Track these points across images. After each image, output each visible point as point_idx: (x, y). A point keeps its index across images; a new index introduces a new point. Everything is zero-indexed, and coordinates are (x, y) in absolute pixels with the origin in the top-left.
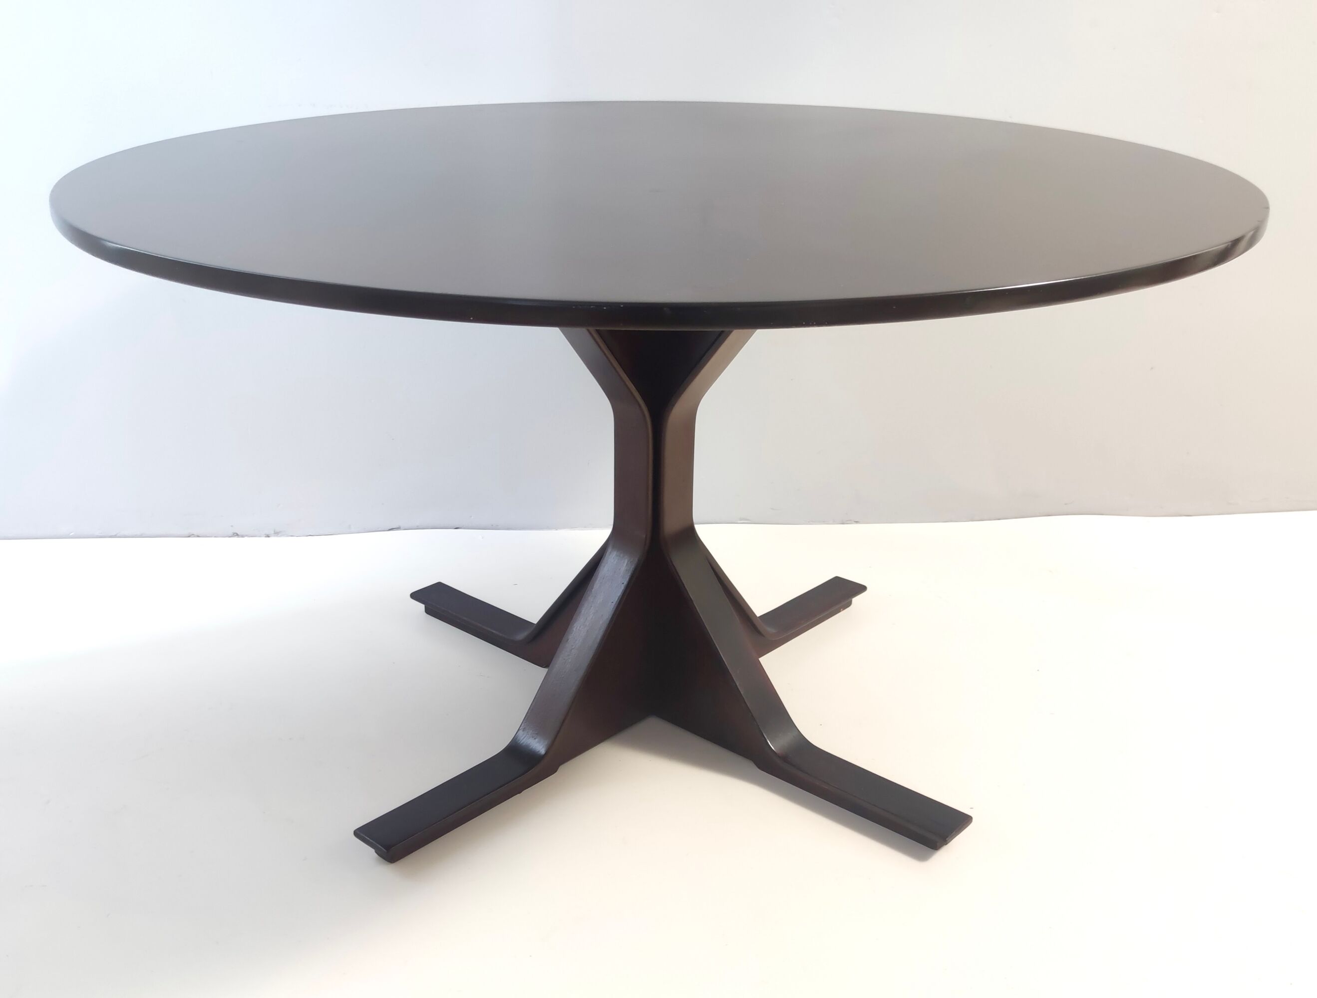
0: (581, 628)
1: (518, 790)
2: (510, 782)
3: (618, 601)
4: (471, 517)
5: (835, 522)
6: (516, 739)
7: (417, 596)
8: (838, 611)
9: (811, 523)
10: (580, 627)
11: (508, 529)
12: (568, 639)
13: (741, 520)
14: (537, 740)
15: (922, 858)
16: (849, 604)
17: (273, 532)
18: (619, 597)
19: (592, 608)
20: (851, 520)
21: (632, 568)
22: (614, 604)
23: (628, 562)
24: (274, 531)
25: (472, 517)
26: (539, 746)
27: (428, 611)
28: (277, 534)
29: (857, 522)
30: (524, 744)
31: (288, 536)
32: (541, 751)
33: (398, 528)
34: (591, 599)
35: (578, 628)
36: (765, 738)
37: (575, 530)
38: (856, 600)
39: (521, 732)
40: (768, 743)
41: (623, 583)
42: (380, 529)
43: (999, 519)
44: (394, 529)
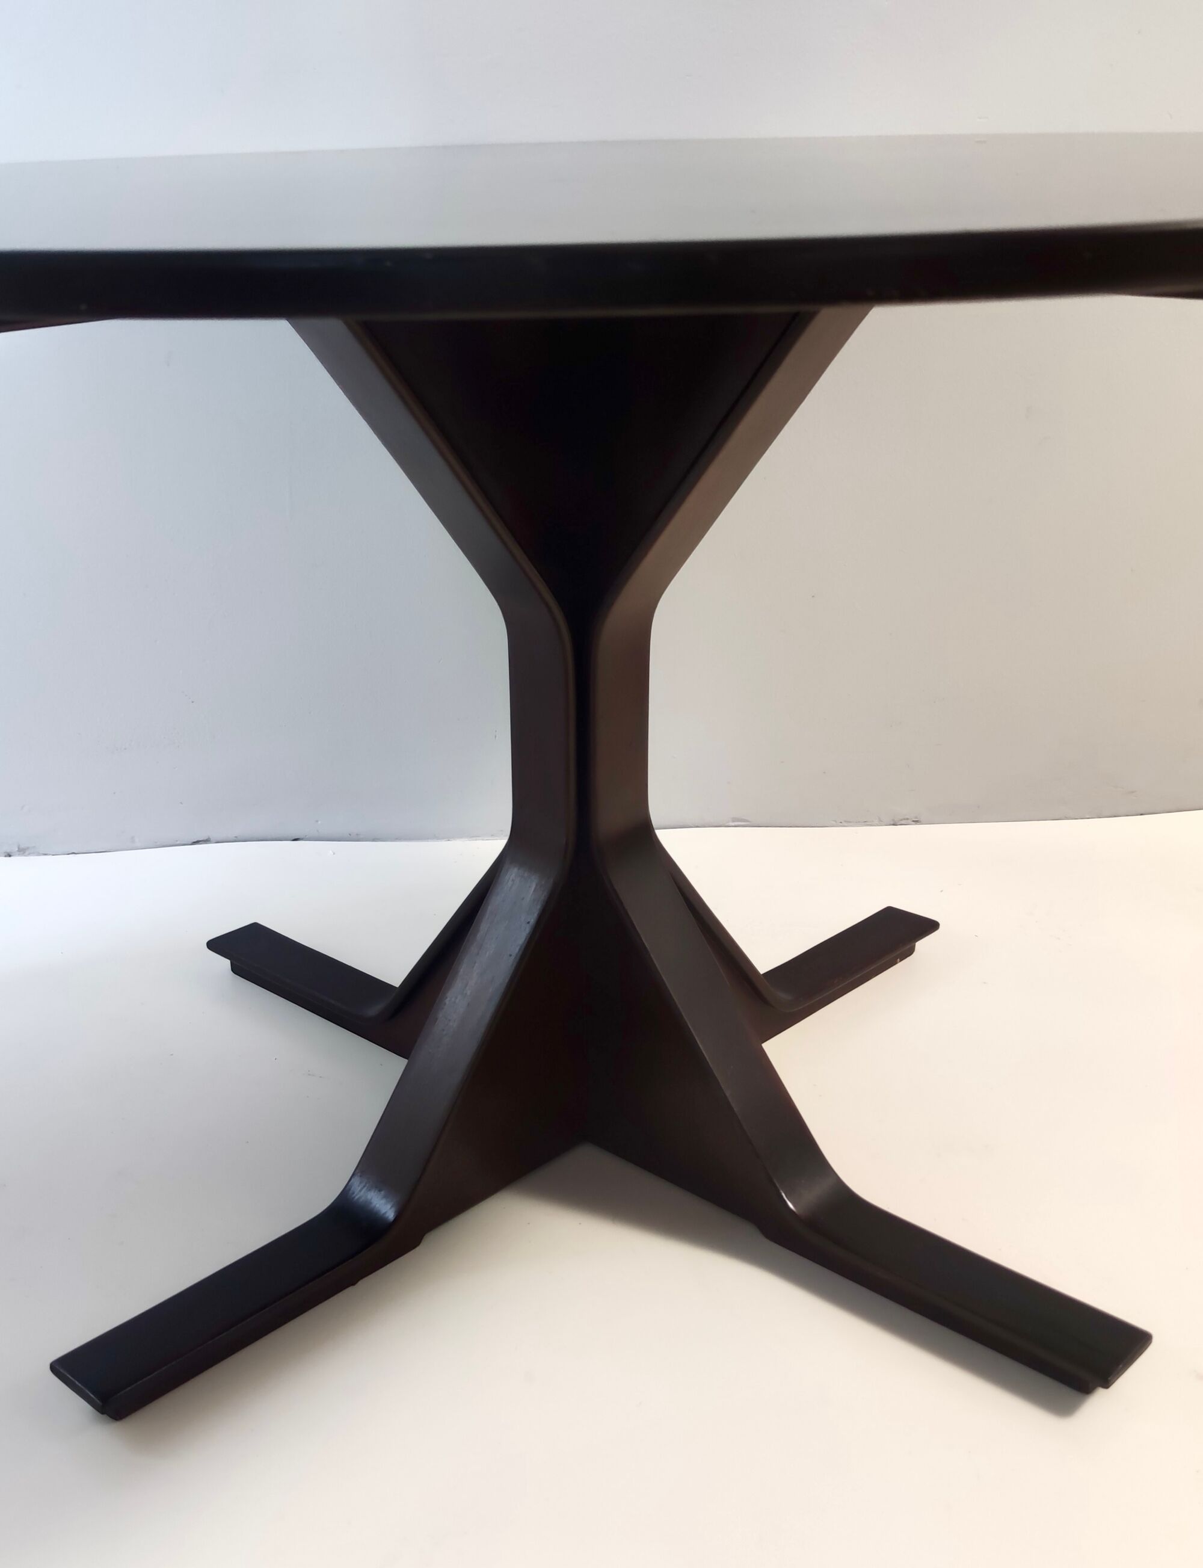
0: (457, 1001)
1: (351, 1280)
2: (333, 1268)
3: (521, 953)
4: (317, 821)
5: (881, 823)
6: (350, 1190)
7: (217, 945)
8: (892, 963)
9: (846, 824)
10: (456, 998)
11: (374, 840)
12: (437, 1019)
13: (733, 821)
14: (383, 1193)
15: (1063, 1409)
16: (910, 952)
17: (17, 849)
18: (521, 947)
19: (477, 964)
20: (908, 819)
21: (543, 896)
22: (513, 958)
23: (537, 885)
24: (19, 848)
25: (319, 822)
26: (385, 1207)
27: (235, 970)
28: (22, 851)
29: (916, 822)
30: (361, 1200)
31: (39, 854)
32: (387, 1215)
33: (207, 841)
34: (473, 949)
35: (453, 999)
36: (777, 1187)
37: (476, 840)
38: (921, 945)
39: (356, 1181)
40: (782, 1197)
41: (528, 923)
42: (178, 843)
43: (1141, 815)
44: (200, 841)
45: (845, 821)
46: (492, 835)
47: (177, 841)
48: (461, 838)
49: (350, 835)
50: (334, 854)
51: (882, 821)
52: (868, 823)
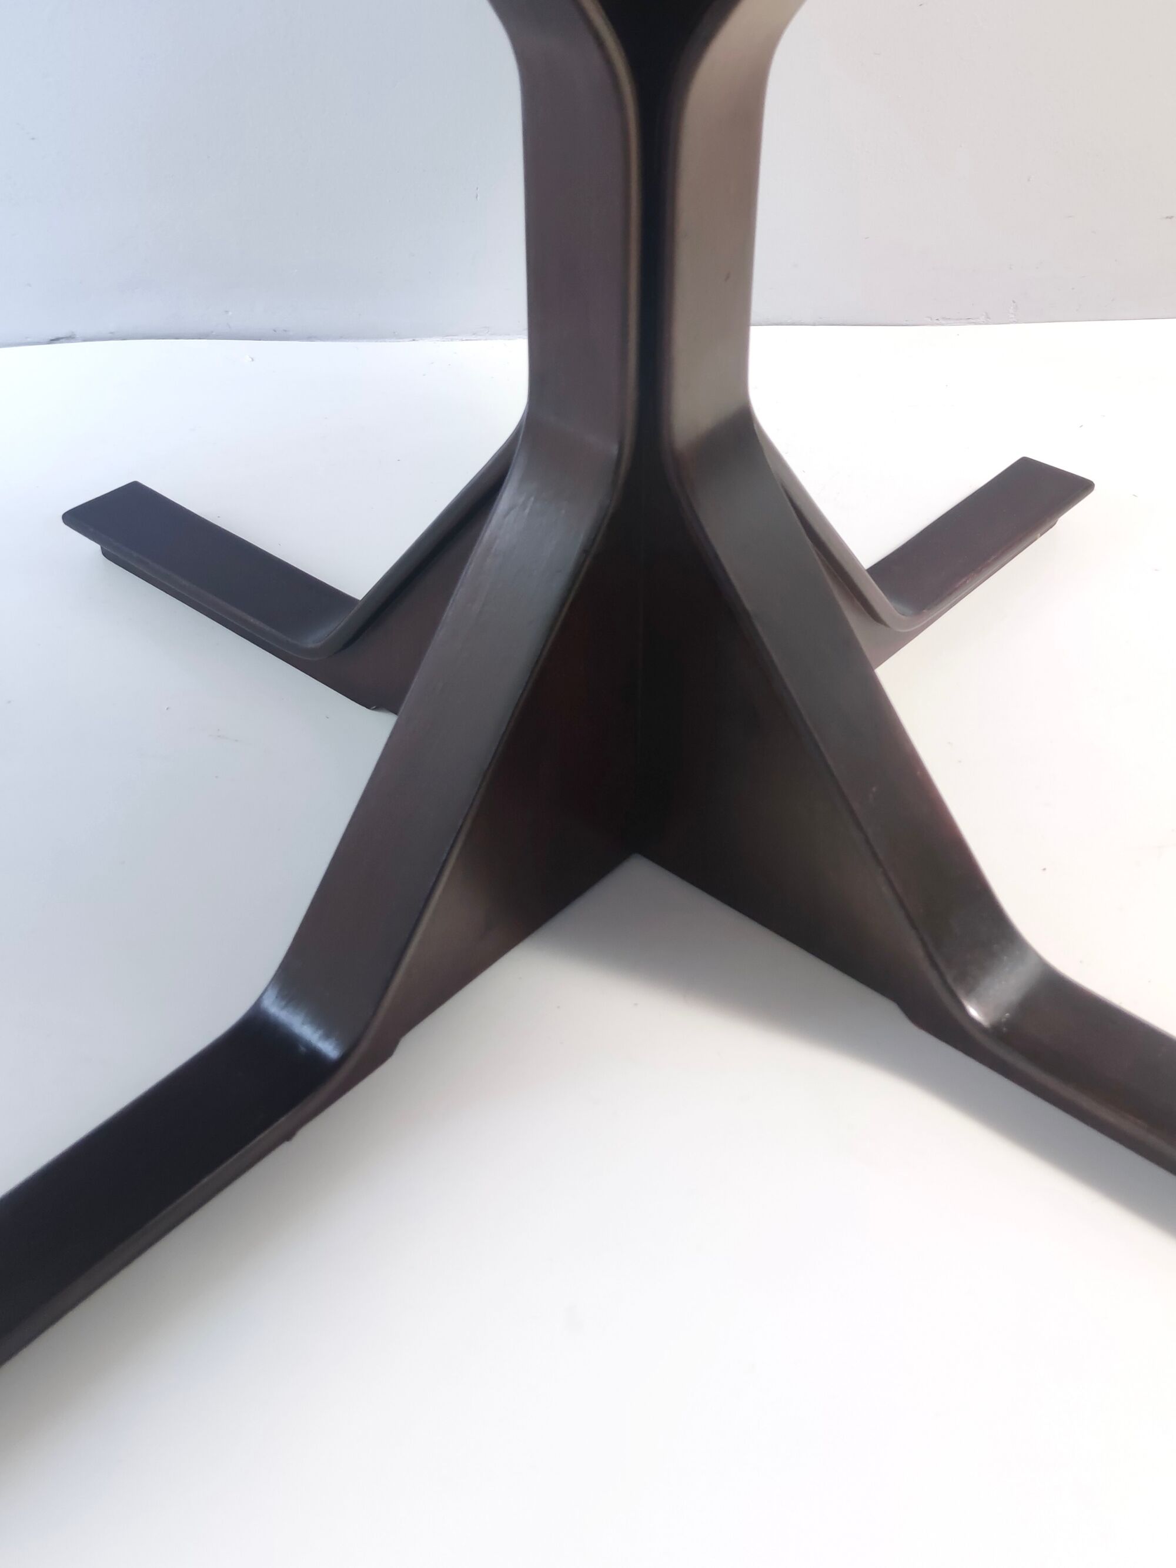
4: (227, 312)
7: (79, 519)
9: (943, 322)
25: (230, 313)
27: (109, 555)
33: (70, 338)
37: (452, 340)
44: (62, 338)
45: (944, 318)
46: (474, 334)
47: (27, 338)
48: (430, 337)
49: (275, 331)
50: (253, 360)
51: (989, 318)
52: (974, 321)
